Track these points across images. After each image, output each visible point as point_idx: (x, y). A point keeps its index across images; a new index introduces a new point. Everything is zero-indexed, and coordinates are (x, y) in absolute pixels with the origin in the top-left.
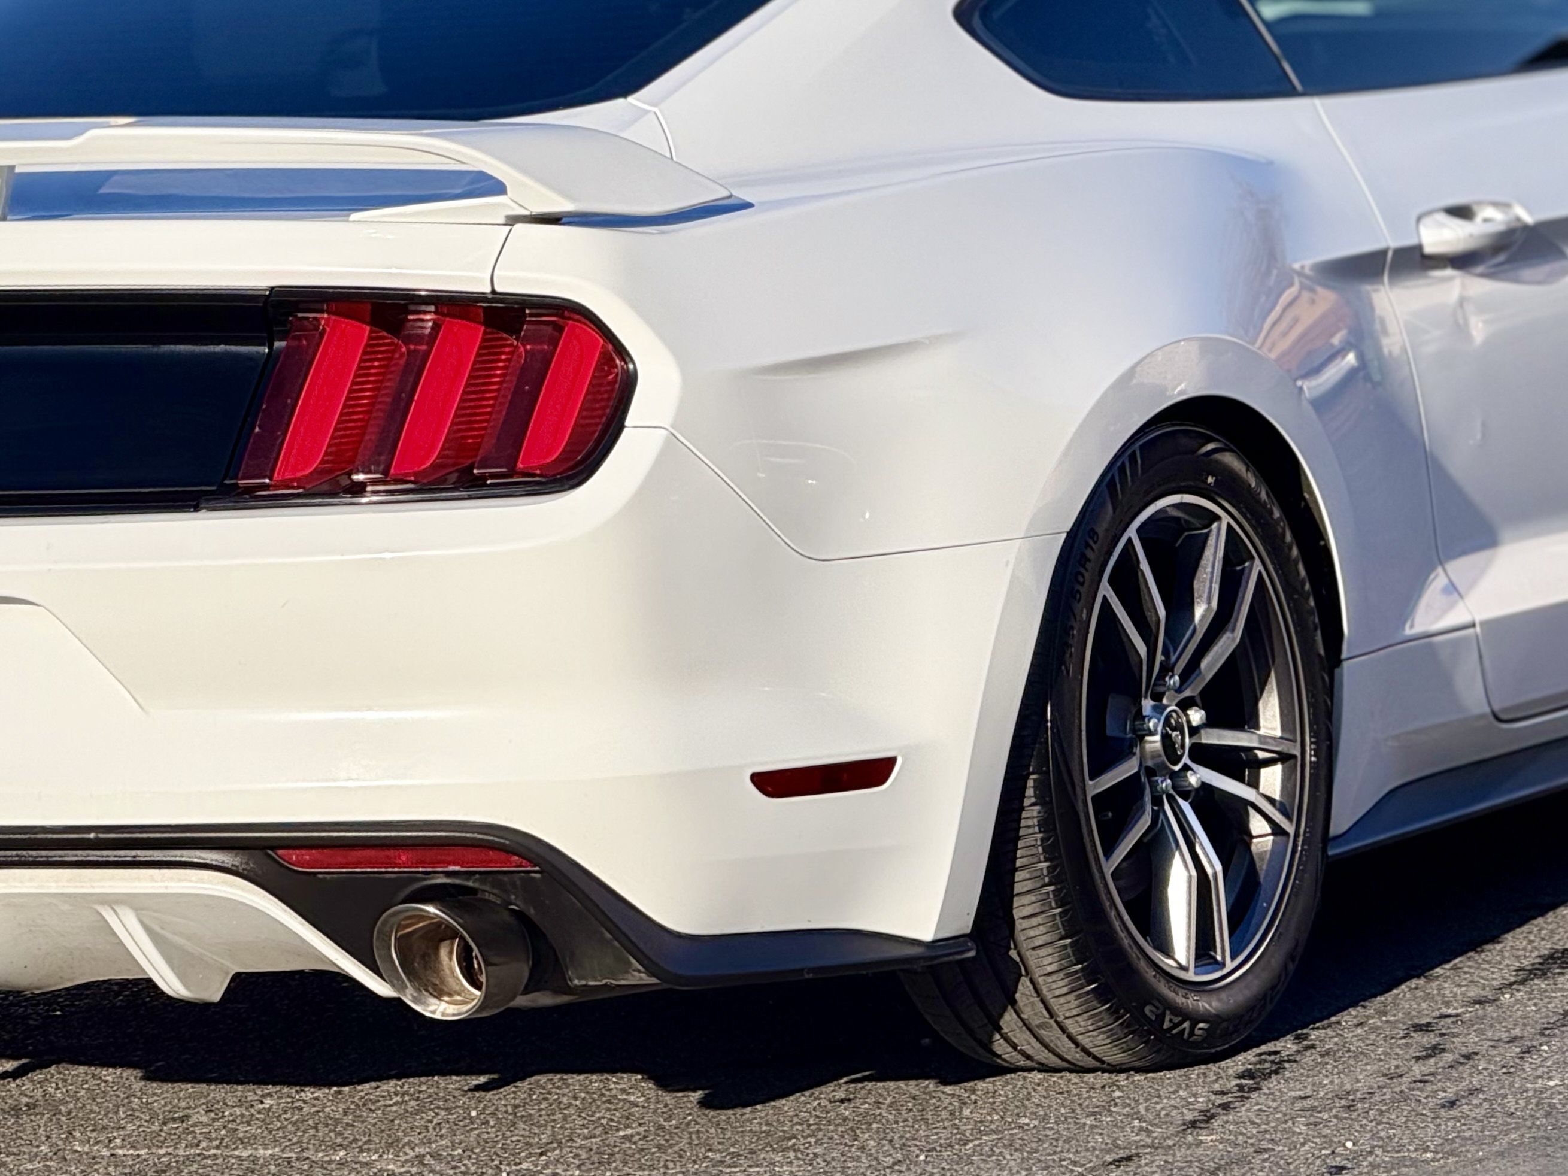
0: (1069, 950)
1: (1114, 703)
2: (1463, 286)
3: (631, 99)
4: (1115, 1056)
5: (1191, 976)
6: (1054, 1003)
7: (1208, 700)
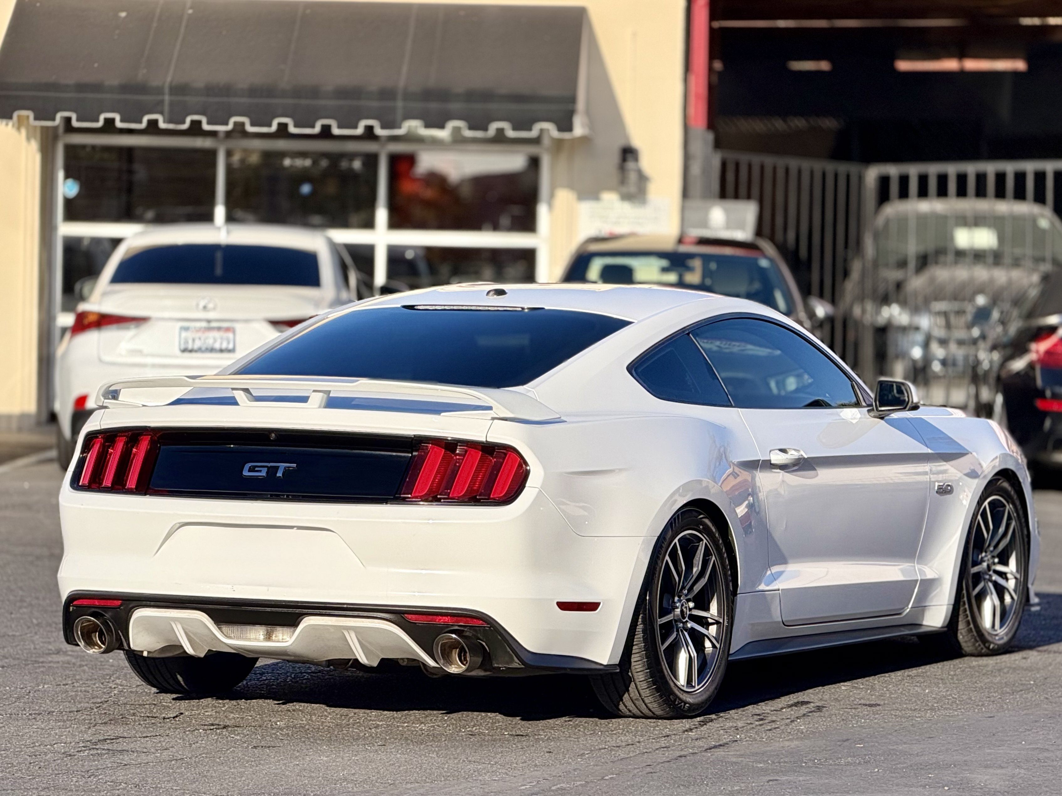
0: (648, 674)
1: (666, 596)
2: (783, 476)
3: (525, 386)
4: (659, 712)
5: (685, 689)
6: (641, 691)
7: (694, 600)
